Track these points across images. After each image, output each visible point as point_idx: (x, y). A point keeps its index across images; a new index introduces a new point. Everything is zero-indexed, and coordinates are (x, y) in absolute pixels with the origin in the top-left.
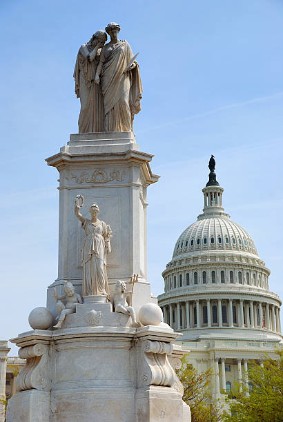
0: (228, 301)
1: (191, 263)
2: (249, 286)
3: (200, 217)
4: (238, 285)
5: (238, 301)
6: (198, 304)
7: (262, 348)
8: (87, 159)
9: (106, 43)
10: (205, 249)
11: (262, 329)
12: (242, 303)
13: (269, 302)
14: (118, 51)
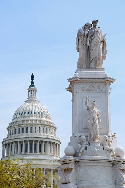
0: (37, 141)
1: (21, 123)
2: (47, 135)
3: (26, 102)
4: (42, 134)
5: (42, 141)
6: (23, 142)
7: (52, 163)
8: (87, 80)
9: (91, 28)
10: (28, 117)
11: (52, 154)
12: (44, 142)
13: (56, 142)
14: (98, 32)
